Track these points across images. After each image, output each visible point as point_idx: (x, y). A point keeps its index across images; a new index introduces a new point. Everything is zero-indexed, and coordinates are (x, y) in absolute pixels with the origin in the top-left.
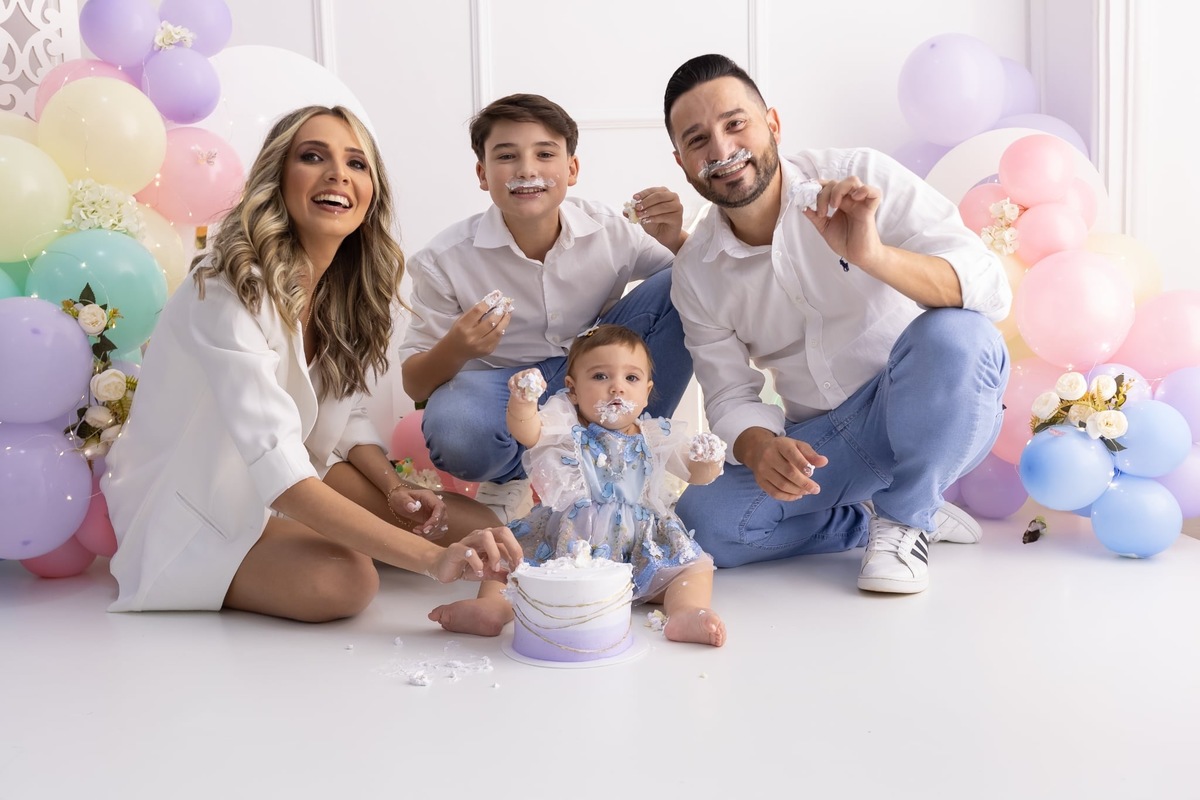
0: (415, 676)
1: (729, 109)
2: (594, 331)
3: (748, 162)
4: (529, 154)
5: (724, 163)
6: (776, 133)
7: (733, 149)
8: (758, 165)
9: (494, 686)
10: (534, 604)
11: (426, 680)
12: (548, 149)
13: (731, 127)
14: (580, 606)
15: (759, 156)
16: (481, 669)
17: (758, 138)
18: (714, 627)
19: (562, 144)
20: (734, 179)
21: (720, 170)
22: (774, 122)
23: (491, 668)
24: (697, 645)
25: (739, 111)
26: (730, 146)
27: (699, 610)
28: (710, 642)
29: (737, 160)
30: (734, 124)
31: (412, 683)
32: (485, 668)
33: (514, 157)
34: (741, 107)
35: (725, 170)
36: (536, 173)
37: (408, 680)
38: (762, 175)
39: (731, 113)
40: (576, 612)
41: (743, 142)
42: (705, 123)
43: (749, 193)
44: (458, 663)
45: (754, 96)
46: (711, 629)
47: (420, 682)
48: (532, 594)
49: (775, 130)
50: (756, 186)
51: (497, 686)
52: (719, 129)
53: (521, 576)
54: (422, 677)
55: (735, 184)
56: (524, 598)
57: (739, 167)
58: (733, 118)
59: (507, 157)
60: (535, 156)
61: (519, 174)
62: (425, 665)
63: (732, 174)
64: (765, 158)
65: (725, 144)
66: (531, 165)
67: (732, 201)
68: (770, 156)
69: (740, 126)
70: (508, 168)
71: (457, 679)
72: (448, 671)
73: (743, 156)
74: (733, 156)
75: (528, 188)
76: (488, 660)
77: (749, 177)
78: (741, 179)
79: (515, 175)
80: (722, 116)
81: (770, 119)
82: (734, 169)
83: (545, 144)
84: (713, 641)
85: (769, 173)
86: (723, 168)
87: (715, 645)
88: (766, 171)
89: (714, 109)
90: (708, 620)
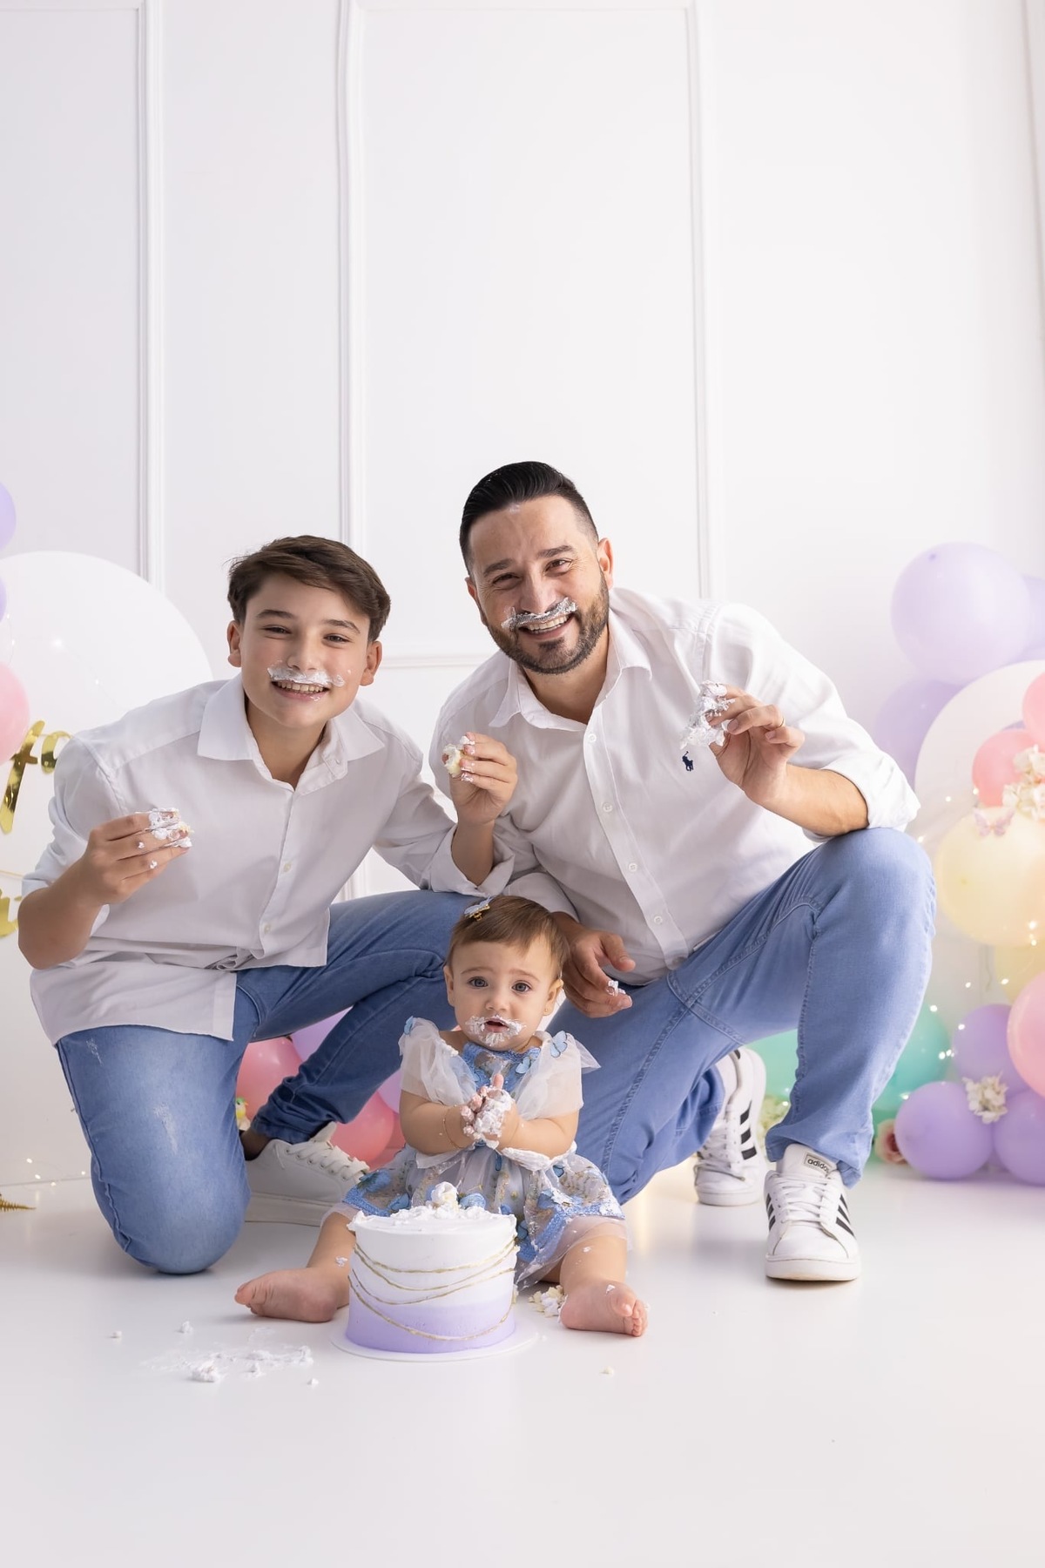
0: (200, 1369)
1: (553, 545)
2: (484, 913)
3: (571, 616)
4: (313, 634)
5: (539, 617)
6: (607, 573)
7: (554, 599)
8: (584, 620)
9: (310, 1383)
10: (375, 1268)
11: (215, 1374)
12: (342, 631)
13: (552, 568)
14: (439, 1271)
15: (585, 610)
16: (296, 1362)
17: (586, 583)
18: (629, 1309)
19: (364, 625)
20: (552, 639)
21: (533, 624)
22: (606, 558)
23: (310, 1360)
24: (606, 1334)
25: (566, 548)
26: (549, 594)
27: (606, 1284)
28: (624, 1330)
29: (557, 614)
30: (556, 563)
31: (196, 1378)
32: (302, 1360)
33: (288, 632)
34: (569, 543)
35: (539, 624)
36: (317, 665)
37: (191, 1375)
38: (588, 633)
39: (556, 551)
40: (433, 1280)
41: (566, 590)
42: (519, 559)
43: (569, 659)
44: (265, 1354)
45: (585, 526)
46: (625, 1311)
47: (206, 1377)
48: (374, 1253)
49: (605, 569)
50: (578, 651)
51: (315, 1382)
52: (536, 569)
53: (360, 1228)
54: (209, 1370)
55: (553, 646)
56: (363, 1259)
57: (558, 622)
58: (556, 557)
59: (278, 630)
60: (321, 638)
61: (292, 662)
62: (218, 1357)
63: (550, 632)
64: (593, 612)
65: (544, 590)
66: (313, 651)
67: (544, 666)
68: (600, 609)
69: (564, 568)
70: (277, 645)
71: (259, 1373)
72: (249, 1364)
73: (565, 608)
74: (552, 609)
75: (301, 685)
76: (308, 1351)
77: (570, 637)
78: (561, 641)
79: (286, 663)
80: (543, 553)
81: (602, 555)
82: (552, 624)
83: (340, 624)
84: (630, 1328)
85: (595, 633)
86: (538, 622)
87: (632, 1335)
88: (592, 629)
89: (532, 543)
90: (619, 1298)
